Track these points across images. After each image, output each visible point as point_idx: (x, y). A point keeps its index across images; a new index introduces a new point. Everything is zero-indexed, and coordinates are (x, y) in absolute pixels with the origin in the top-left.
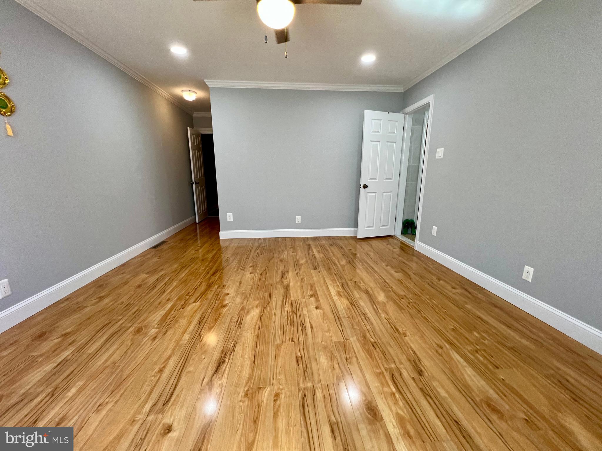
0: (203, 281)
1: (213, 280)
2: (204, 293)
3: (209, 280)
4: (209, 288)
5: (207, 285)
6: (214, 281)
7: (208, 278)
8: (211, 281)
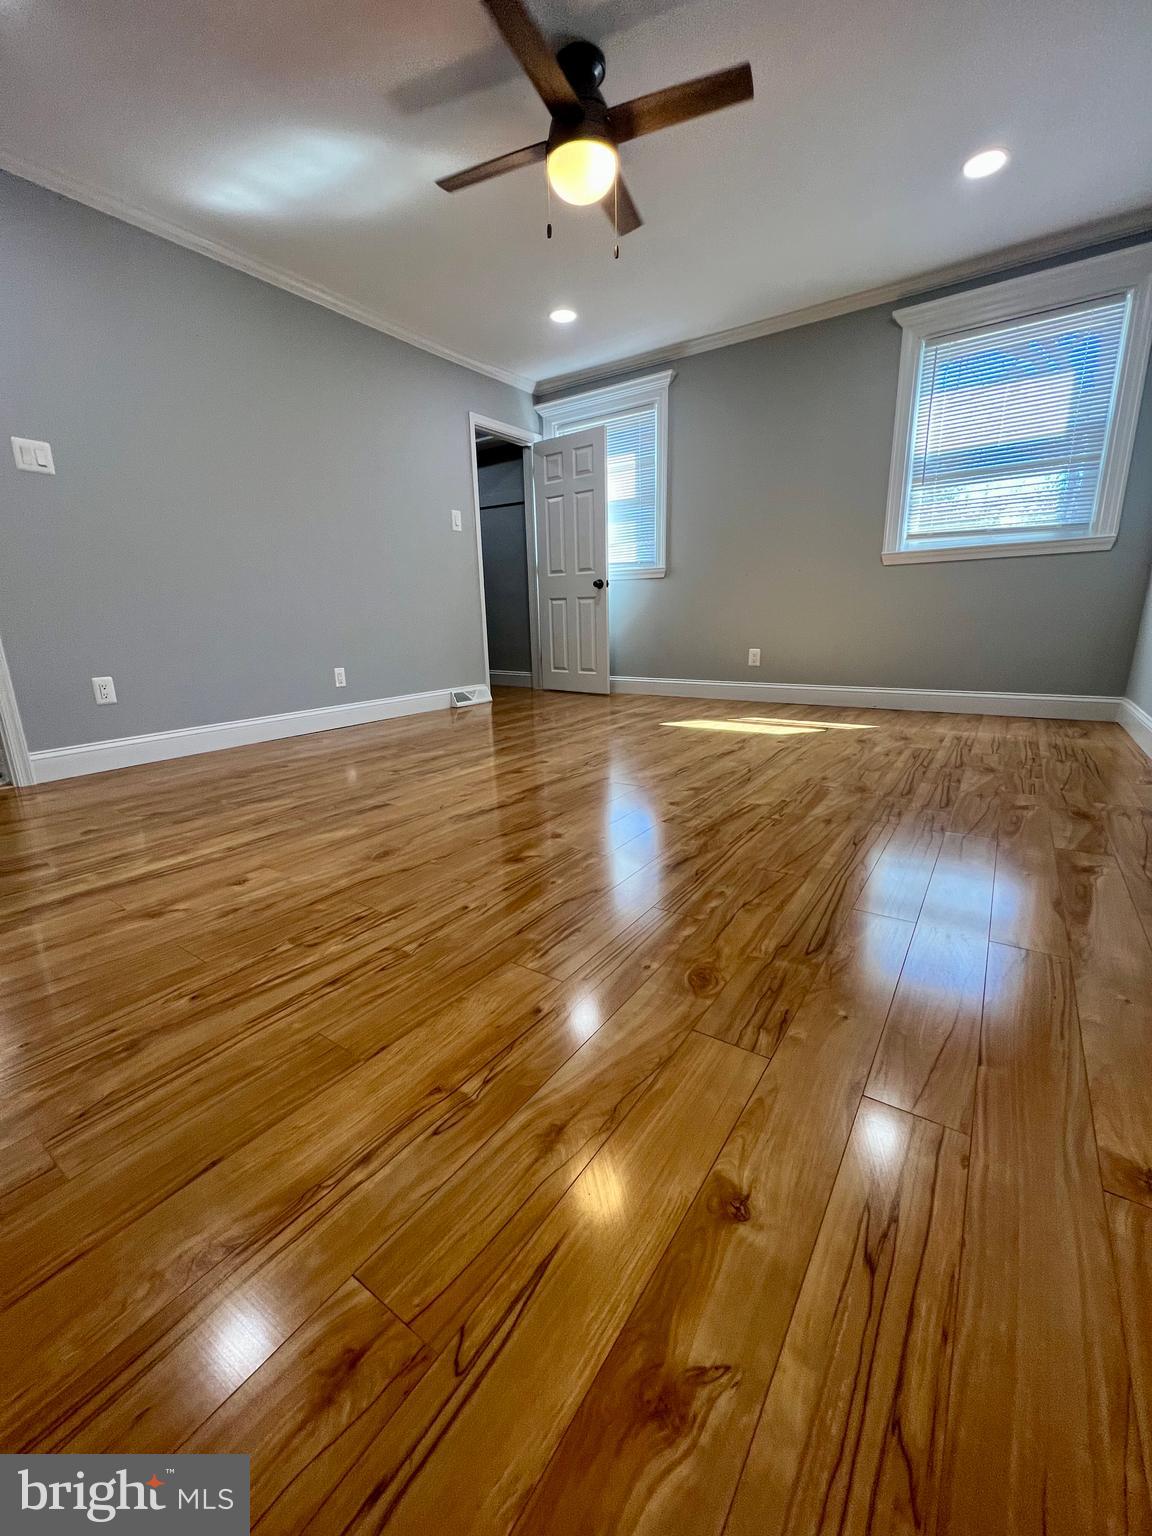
0: (725, 847)
1: (693, 841)
2: (732, 816)
3: (705, 844)
4: (715, 825)
5: (718, 831)
6: (692, 838)
7: (708, 851)
8: (702, 841)
